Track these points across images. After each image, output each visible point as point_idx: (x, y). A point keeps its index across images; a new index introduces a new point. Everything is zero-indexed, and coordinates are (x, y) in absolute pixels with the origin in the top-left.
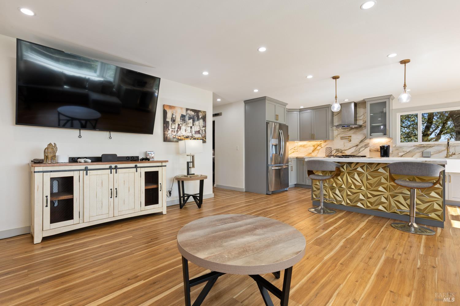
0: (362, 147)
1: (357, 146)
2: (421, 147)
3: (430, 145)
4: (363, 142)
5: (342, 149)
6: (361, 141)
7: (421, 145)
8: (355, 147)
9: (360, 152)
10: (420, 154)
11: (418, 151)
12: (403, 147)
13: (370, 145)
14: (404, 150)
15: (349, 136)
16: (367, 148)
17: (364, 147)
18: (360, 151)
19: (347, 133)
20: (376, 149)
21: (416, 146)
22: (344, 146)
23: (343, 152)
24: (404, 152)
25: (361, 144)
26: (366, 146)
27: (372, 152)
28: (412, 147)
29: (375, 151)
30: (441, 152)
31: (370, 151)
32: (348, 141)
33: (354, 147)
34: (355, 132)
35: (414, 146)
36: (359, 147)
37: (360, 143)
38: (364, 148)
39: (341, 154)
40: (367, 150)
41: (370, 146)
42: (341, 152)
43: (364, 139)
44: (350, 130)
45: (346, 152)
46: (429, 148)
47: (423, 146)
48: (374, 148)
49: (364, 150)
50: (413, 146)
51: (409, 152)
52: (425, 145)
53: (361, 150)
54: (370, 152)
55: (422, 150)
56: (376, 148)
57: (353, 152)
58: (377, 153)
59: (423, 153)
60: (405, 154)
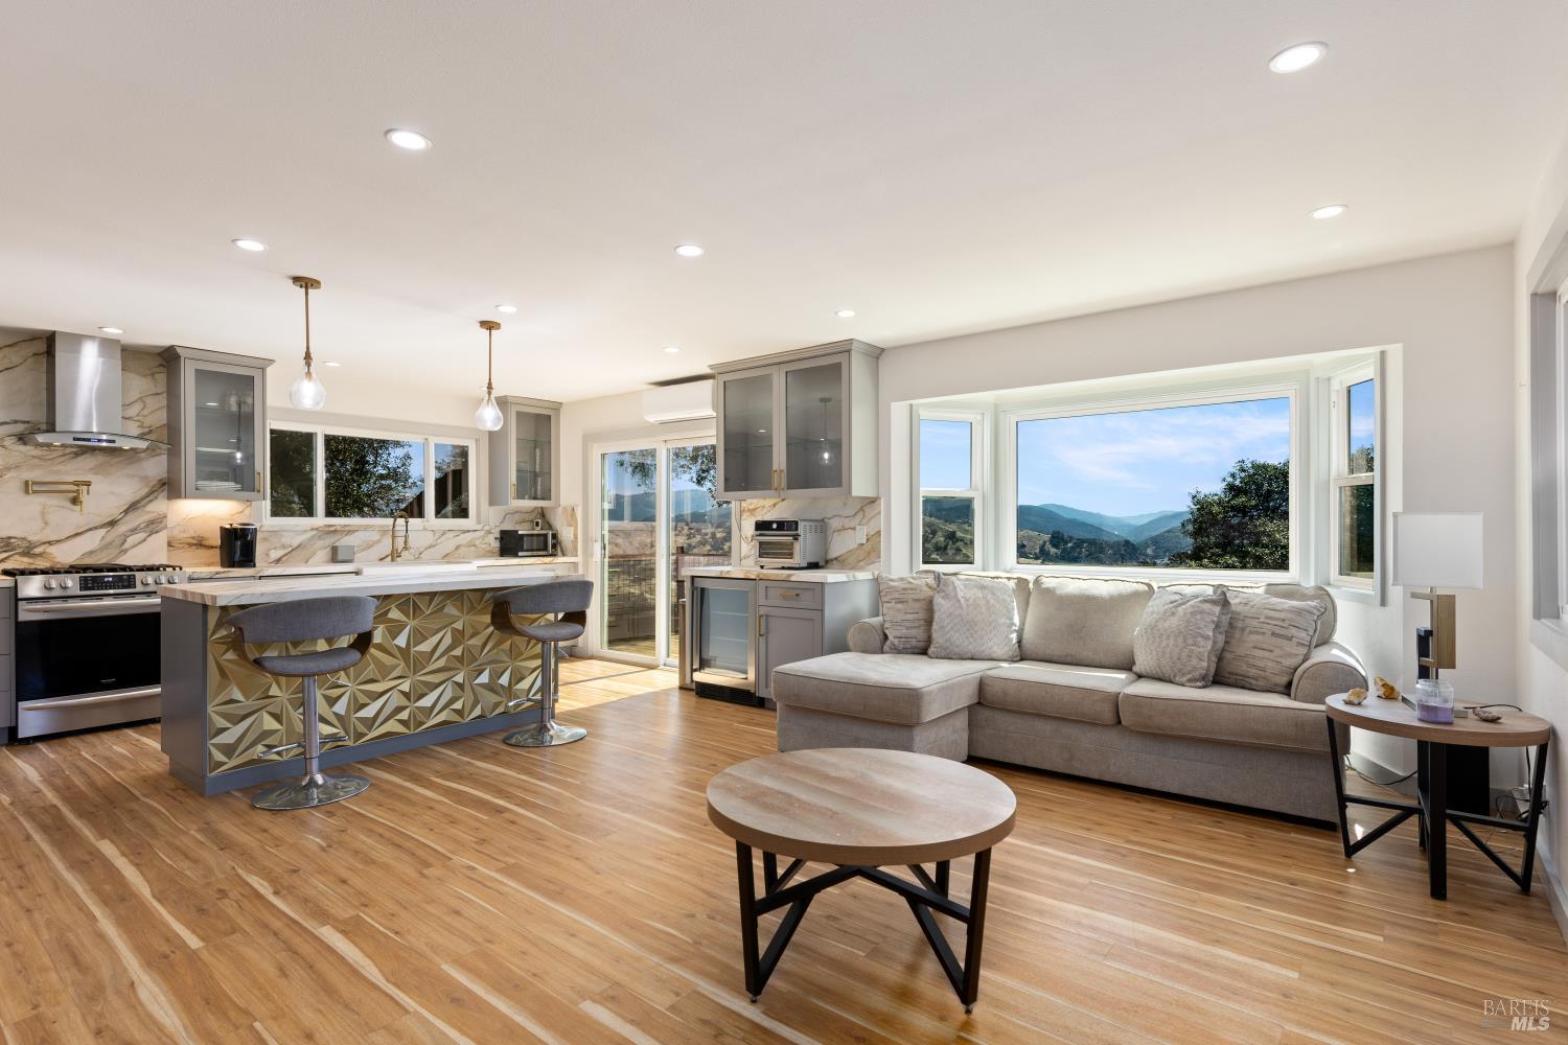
0: (134, 531)
1: (112, 523)
2: (331, 531)
3: (347, 529)
4: (136, 513)
5: (33, 538)
6: (133, 507)
7: (330, 526)
8: (102, 532)
9: (126, 551)
10: (324, 554)
11: (320, 543)
12: (284, 534)
13: (171, 521)
14: (285, 540)
15: (76, 483)
16: (157, 532)
17: (143, 530)
18: (126, 546)
19: (60, 467)
20: (193, 538)
21: (317, 529)
22: (46, 523)
23: (37, 550)
24: (284, 547)
25: (130, 516)
26: (155, 525)
27: (178, 548)
28: (305, 531)
29: (190, 545)
30: (372, 546)
31: (170, 545)
32: (69, 505)
33: (96, 528)
34: (101, 464)
35: (312, 529)
36: (122, 528)
37: (126, 512)
38: (142, 535)
39: (26, 560)
40: (161, 539)
41: (169, 526)
42: (27, 553)
43: (143, 499)
44: (77, 455)
45: (52, 549)
46: (347, 535)
47: (333, 529)
48: (189, 535)
49: (145, 540)
50: (310, 528)
51: (298, 547)
52: (339, 528)
53: (131, 540)
54: (169, 551)
55: (330, 541)
56: (193, 534)
57: (91, 552)
58: (202, 552)
59: (334, 550)
60: (289, 553)
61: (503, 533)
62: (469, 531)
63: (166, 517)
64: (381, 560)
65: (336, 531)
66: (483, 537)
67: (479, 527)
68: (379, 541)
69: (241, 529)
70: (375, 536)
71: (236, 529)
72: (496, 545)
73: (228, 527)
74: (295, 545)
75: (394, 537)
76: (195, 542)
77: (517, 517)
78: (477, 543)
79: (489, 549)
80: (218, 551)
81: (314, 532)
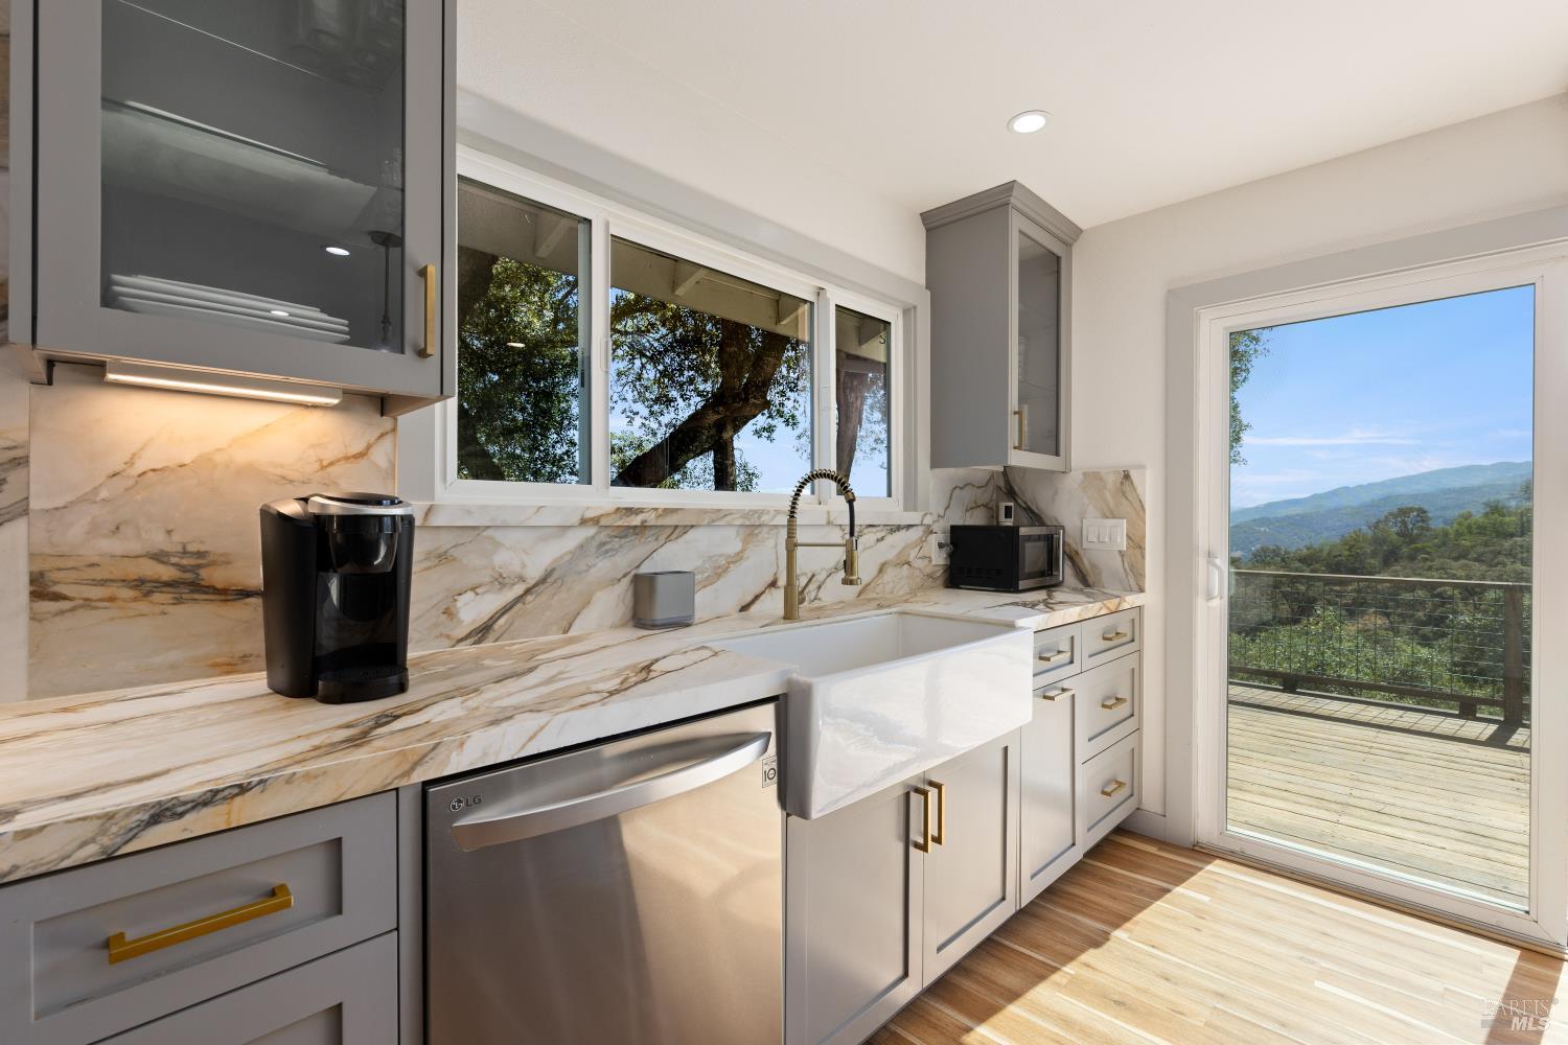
2: (630, 529)
3: (670, 520)
7: (630, 511)
10: (611, 601)
11: (603, 567)
12: (498, 535)
13: (43, 487)
14: (505, 560)
20: (159, 557)
21: (596, 521)
24: (501, 581)
27: (88, 603)
28: (564, 528)
29: (144, 587)
30: (726, 570)
31: (41, 589)
35: (584, 522)
41: (34, 504)
46: (668, 539)
47: (636, 521)
48: (135, 547)
50: (575, 520)
51: (543, 581)
52: (651, 518)
54: (34, 618)
55: (625, 559)
56: (158, 540)
58: (200, 615)
59: (643, 587)
60: (519, 599)
61: (957, 532)
62: (899, 528)
63: (21, 462)
64: (744, 608)
65: (643, 527)
66: (922, 541)
67: (913, 517)
68: (738, 558)
69: (346, 521)
70: (727, 541)
71: (320, 521)
72: (939, 558)
73: (291, 508)
74: (534, 573)
75: (792, 546)
76: (166, 573)
77: (968, 495)
78: (913, 554)
79: (929, 570)
80: (254, 610)
81: (590, 531)
